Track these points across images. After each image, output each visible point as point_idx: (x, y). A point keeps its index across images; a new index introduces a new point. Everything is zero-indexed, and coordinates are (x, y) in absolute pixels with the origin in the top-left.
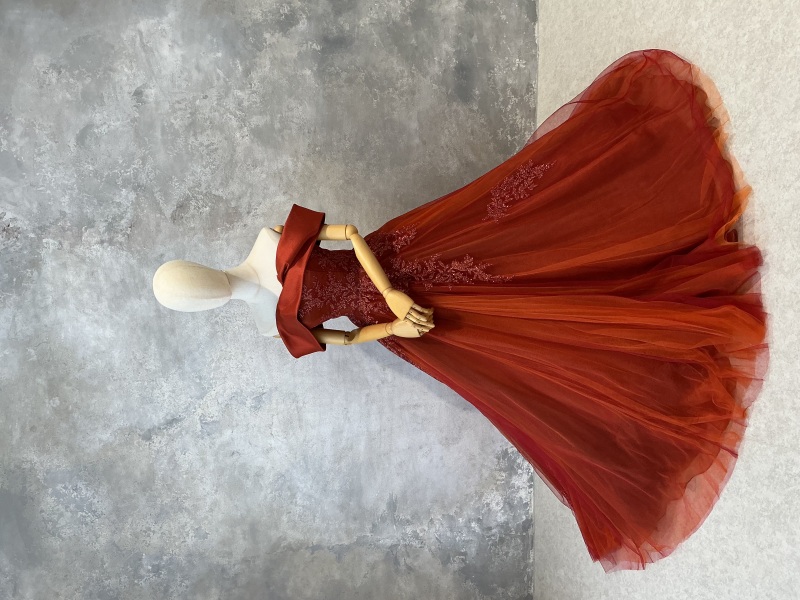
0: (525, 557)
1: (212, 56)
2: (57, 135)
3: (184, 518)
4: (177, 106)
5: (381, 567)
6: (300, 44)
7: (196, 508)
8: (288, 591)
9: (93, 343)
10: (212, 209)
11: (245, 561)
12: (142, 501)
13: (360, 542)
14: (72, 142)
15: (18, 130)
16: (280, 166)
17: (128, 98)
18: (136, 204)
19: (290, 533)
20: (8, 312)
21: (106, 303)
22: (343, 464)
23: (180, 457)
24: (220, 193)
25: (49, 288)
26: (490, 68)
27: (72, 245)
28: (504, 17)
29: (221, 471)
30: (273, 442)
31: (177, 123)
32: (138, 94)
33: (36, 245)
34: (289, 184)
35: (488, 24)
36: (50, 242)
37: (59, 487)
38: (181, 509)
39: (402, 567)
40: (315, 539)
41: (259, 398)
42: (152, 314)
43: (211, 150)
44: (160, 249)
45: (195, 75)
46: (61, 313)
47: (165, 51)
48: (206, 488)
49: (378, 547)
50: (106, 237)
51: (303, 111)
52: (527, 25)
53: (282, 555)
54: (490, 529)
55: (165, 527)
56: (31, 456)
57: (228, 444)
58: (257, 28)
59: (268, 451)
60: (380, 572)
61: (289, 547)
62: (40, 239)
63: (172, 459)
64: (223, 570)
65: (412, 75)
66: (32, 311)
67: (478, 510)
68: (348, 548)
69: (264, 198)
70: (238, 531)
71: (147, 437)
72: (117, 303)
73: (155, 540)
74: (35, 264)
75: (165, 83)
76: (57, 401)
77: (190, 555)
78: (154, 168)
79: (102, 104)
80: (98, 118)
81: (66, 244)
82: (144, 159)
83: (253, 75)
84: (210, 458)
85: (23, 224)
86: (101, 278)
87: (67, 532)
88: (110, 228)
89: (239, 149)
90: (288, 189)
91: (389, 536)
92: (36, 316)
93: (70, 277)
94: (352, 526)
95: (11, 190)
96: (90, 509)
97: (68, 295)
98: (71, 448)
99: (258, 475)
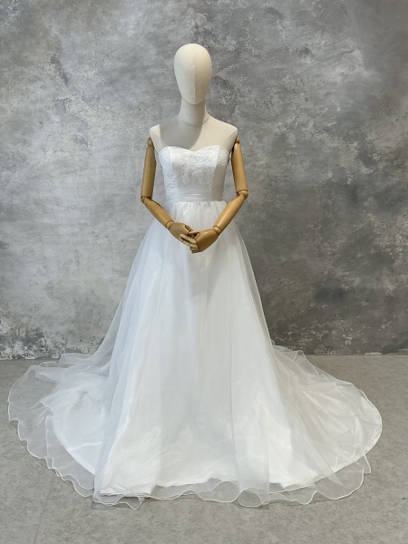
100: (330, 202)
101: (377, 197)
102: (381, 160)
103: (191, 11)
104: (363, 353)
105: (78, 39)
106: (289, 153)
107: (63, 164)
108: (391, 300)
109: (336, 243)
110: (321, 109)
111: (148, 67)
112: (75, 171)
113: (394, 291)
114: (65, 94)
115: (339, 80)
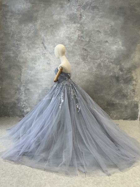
0: (17, 116)
1: (114, 55)
2: (99, 26)
3: (27, 50)
4: (105, 49)
5: (17, 87)
6: (117, 72)
7: (29, 52)
8: (12, 69)
9: (60, 33)
10: (85, 55)
11: (19, 61)
12: (31, 42)
13: (21, 83)
14: (97, 29)
15: (100, 19)
16: (94, 68)
17: (106, 40)
18: (86, 41)
19: (24, 70)
20: (66, 18)
21: (67, 35)
22: (36, 80)
23: (38, 49)
24: (88, 57)
25: (70, 25)
26: (114, 110)
27: (78, 29)
28: (124, 113)
29: (36, 57)
30: (41, 66)
31: (101, 49)
32: (107, 42)
33: (78, 23)
34: (90, 70)
35: (122, 110)
36: (79, 25)
37: (33, 27)
38: (29, 49)
39: (16, 91)
40: (22, 74)
41: (49, 64)
42: (65, 44)
43: (96, 55)
44: (78, 46)
45: (111, 52)
46: (66, 27)
47: (115, 47)
48: (33, 54)
49: (20, 86)
50: (80, 36)
51: (104, 73)
52: (122, 118)
53: (20, 68)
54: (23, 109)
55: (25, 46)
56: (39, 22)
57: (41, 58)
58: (120, 64)
59: (39, 66)
60: (16, 87)
61: (21, 69)
62: (79, 24)
63: (38, 48)
64: (17, 57)
65: (112, 94)
66: (66, 22)
67: (27, 106)
68: (20, 81)
69: (87, 65)
70: (24, 60)
71: (42, 43)
72: (68, 38)
73: (23, 44)
74: (75, 23)
75: (109, 47)
76: (49, 27)
77: (20, 51)
78: (93, 45)
79: (105, 35)
80: (102, 34)
81: (78, 28)
82: (94, 43)
83: (111, 63)
84: (38, 55)
85: (82, 20)
86: (72, 35)
87: (25, 28)
88: (81, 36)
89: (97, 60)
90: (89, 70)
91: (22, 89)
92: (65, 23)
93: (72, 29)
94: (25, 82)
95: (88, 18)
96: (29, 32)
97: (69, 29)
98: (41, 29)
99: (35, 64)
100: (111, 81)
101: (124, 80)
102: (125, 70)
103: (77, 31)
104: (118, 120)
105: (49, 38)
106: (101, 68)
107: (44, 69)
108: (126, 106)
109: (113, 92)
110: (110, 57)
111: (66, 45)
112: (47, 71)
113: (127, 104)
114: (45, 52)
115: (115, 49)
